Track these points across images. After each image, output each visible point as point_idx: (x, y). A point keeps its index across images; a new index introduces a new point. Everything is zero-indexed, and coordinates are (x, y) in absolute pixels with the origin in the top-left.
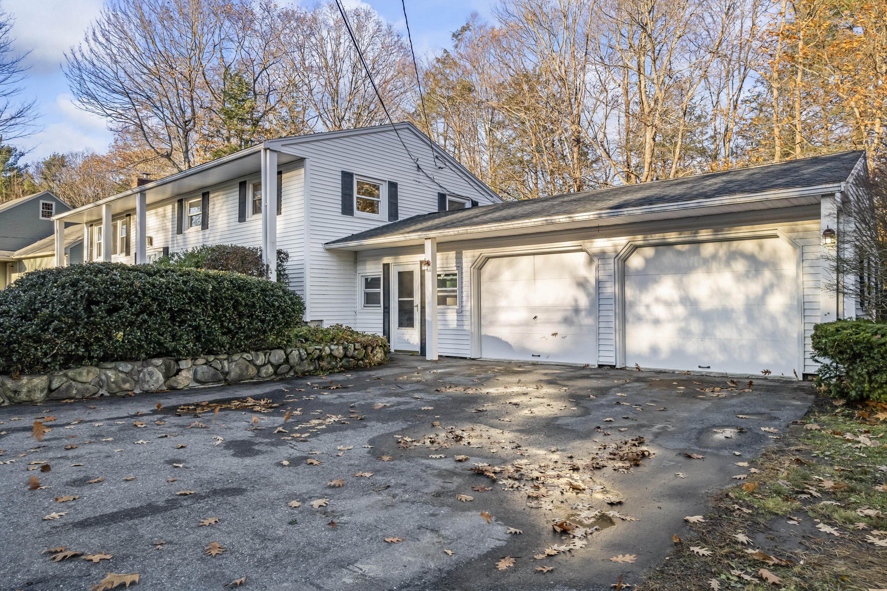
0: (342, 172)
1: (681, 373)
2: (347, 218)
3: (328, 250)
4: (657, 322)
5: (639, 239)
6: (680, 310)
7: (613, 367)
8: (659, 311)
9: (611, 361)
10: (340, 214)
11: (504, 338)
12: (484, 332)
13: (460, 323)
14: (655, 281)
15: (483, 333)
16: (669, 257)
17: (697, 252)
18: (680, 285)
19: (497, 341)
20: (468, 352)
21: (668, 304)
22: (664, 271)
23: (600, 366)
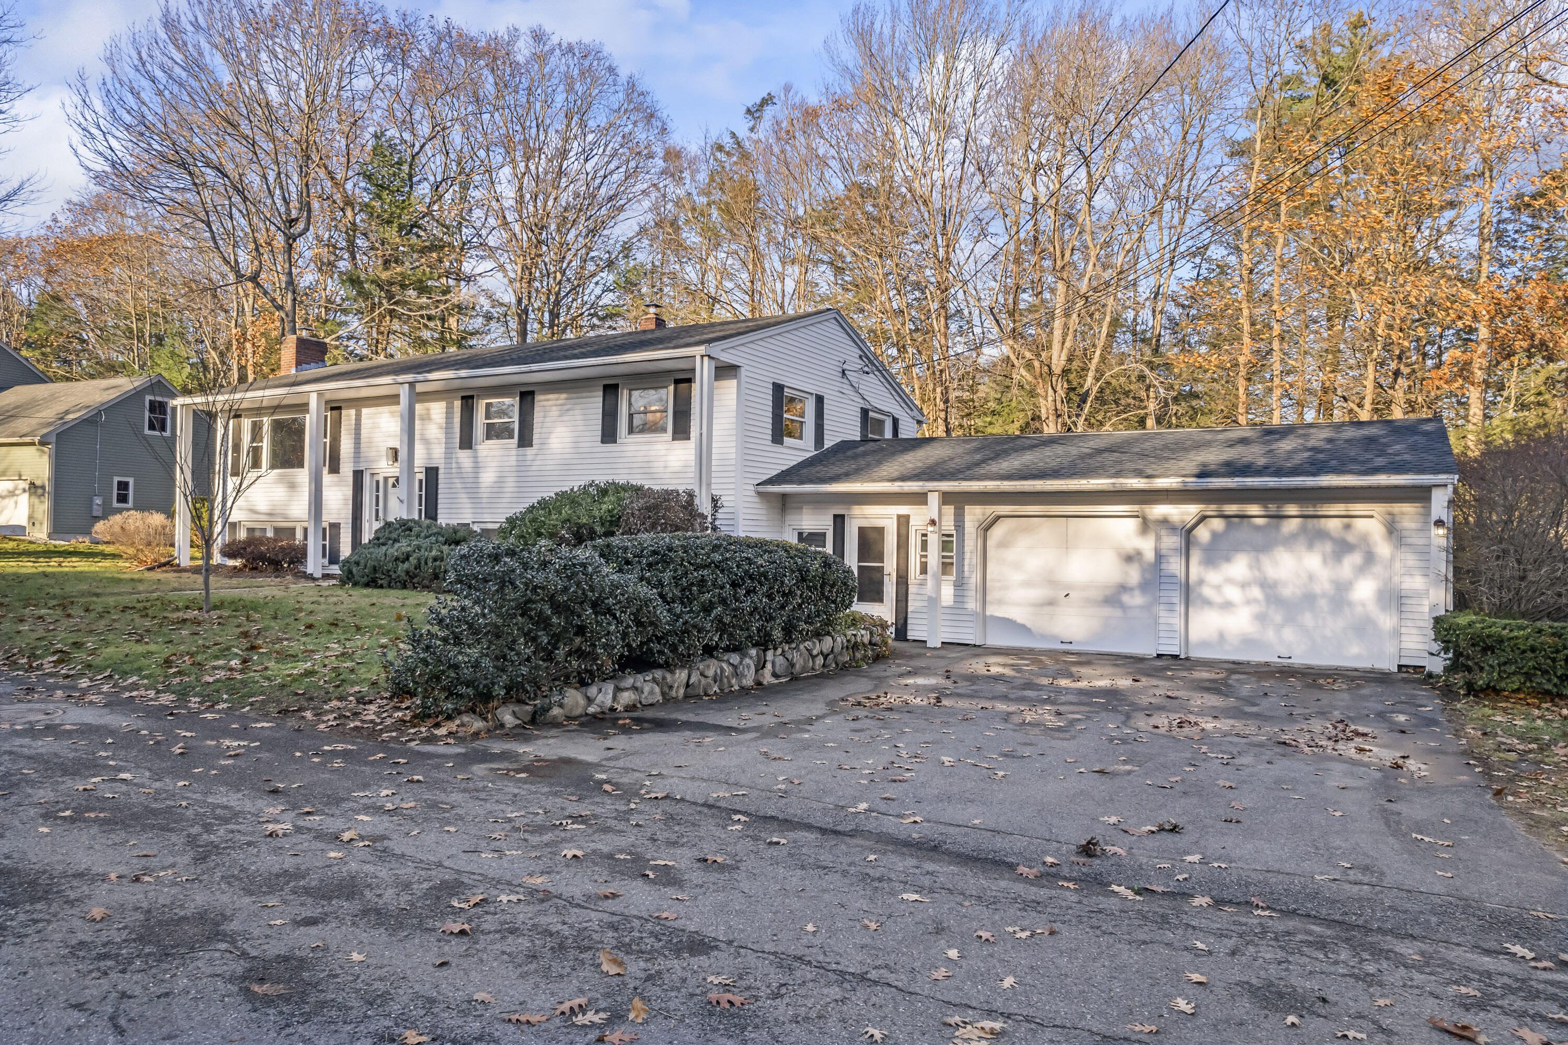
0: (774, 384)
1: (1259, 665)
2: (777, 448)
3: (759, 494)
4: (1227, 605)
5: (1211, 509)
6: (1256, 592)
7: (1176, 657)
8: (1233, 594)
9: (1174, 650)
10: (770, 443)
11: (1020, 620)
12: (991, 611)
13: (960, 599)
14: (1228, 559)
15: (988, 613)
16: (1242, 533)
17: (1277, 528)
18: (1256, 565)
19: (1008, 624)
20: (971, 637)
21: (1244, 585)
22: (1237, 548)
23: (1159, 656)
